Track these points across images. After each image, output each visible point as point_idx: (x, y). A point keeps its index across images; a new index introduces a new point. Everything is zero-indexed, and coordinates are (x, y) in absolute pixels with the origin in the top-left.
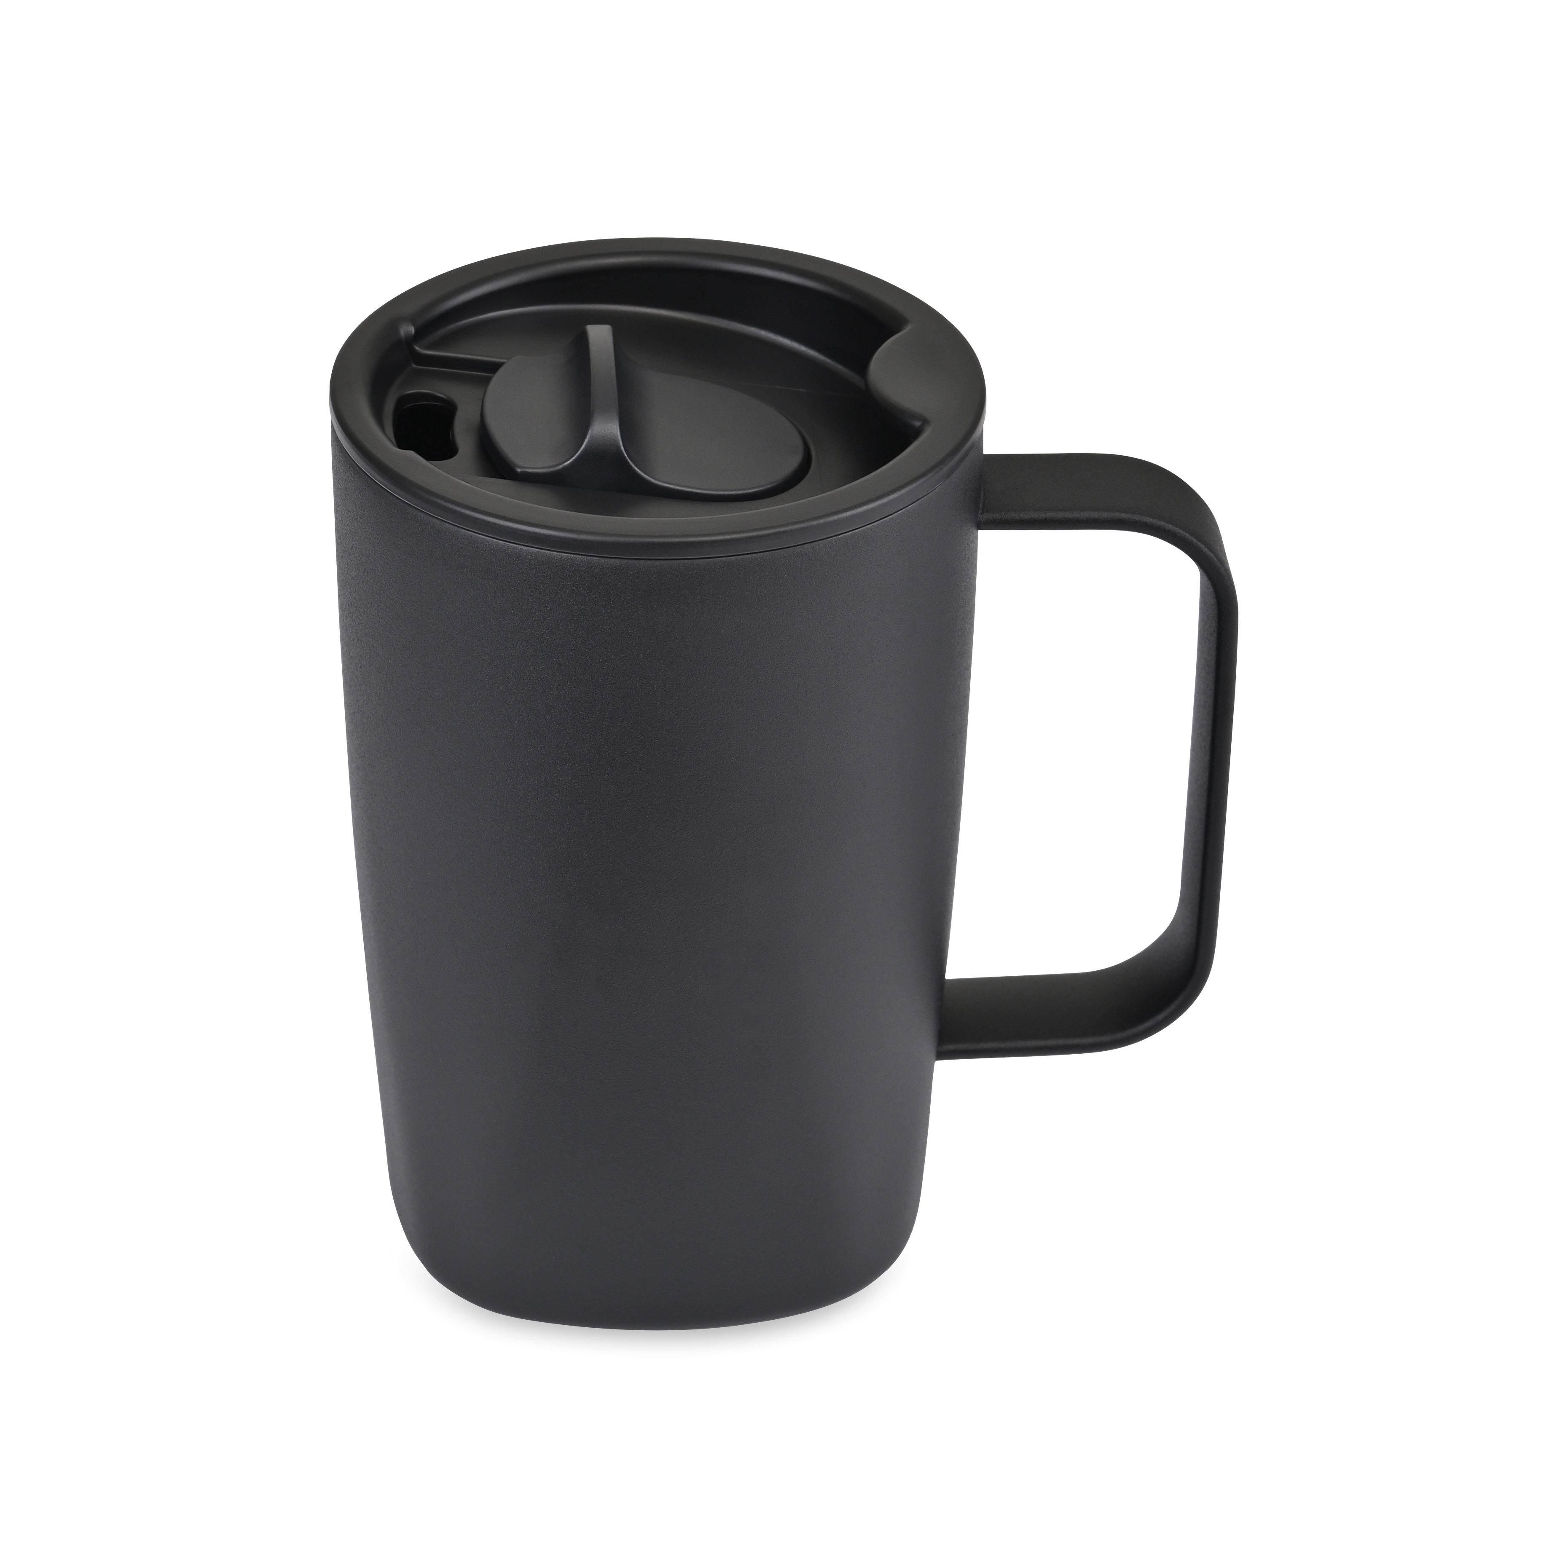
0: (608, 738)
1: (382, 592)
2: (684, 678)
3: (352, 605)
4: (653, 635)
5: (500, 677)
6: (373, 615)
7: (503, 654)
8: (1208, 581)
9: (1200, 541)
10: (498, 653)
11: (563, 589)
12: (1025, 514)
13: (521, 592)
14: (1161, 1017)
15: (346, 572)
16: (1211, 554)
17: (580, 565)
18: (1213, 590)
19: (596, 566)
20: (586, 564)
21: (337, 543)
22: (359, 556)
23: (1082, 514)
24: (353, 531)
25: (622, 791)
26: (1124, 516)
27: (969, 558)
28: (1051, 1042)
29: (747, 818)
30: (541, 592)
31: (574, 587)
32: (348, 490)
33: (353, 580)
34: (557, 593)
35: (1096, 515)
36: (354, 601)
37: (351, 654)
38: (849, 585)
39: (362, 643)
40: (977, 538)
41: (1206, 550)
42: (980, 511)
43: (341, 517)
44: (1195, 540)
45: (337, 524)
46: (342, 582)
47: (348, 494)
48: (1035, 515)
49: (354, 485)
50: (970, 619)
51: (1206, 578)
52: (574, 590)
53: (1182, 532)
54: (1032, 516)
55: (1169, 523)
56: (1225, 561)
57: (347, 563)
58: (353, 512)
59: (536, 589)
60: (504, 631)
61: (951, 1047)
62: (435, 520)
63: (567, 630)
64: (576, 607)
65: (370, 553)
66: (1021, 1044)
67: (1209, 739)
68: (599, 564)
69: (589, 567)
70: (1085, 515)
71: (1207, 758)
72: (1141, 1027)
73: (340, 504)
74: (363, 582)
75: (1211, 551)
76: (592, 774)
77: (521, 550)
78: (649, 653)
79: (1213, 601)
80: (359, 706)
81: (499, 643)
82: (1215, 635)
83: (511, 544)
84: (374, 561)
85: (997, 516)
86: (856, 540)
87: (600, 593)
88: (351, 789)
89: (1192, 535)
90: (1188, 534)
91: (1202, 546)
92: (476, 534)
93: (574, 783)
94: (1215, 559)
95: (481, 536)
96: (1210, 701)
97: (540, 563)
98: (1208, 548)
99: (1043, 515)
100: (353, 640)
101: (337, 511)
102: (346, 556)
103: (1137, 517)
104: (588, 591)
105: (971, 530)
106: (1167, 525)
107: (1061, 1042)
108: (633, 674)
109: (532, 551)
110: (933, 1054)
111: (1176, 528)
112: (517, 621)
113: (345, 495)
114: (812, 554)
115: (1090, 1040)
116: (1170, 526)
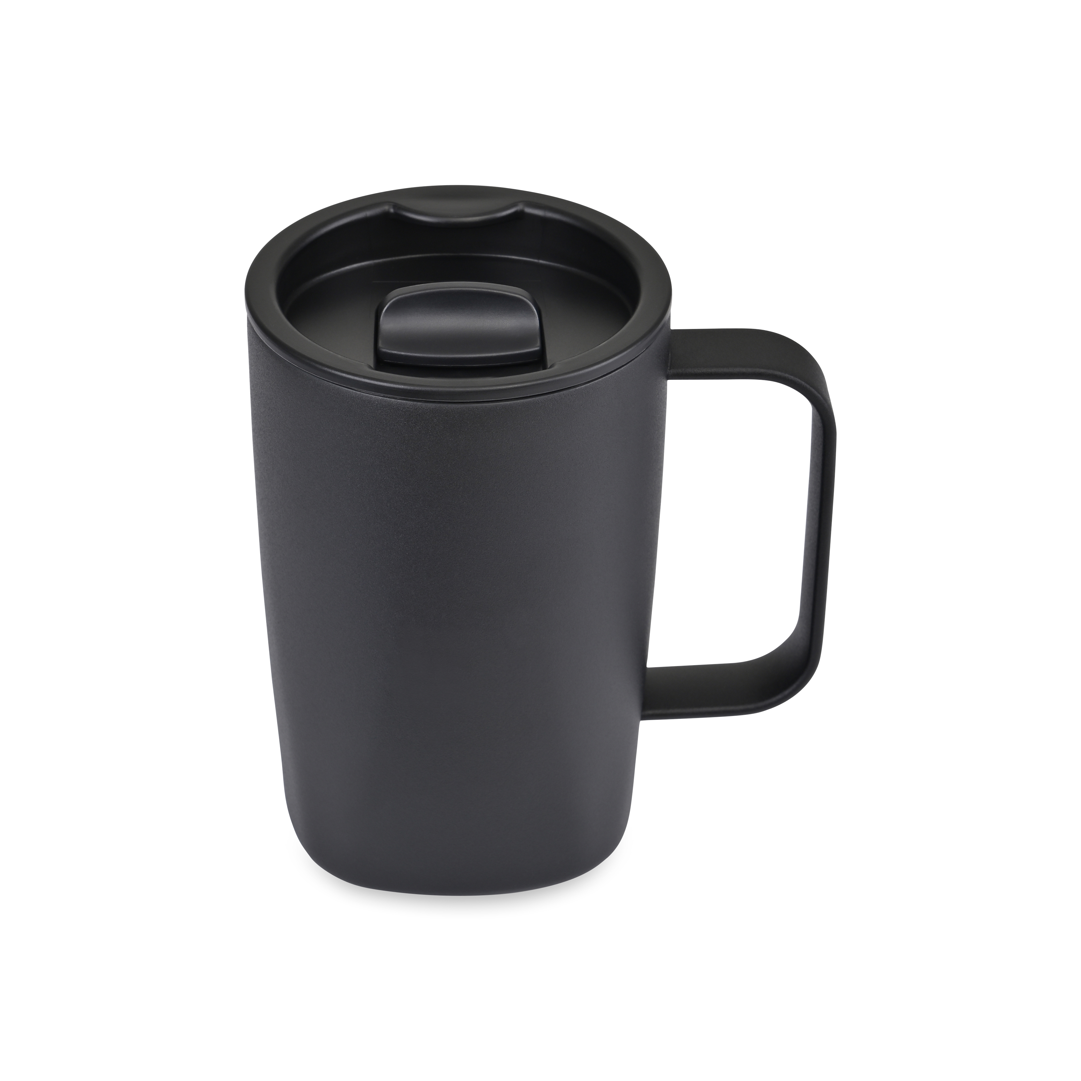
0: (428, 518)
1: (280, 423)
2: (476, 480)
3: (261, 430)
4: (457, 453)
5: (357, 478)
6: (275, 438)
7: (359, 464)
8: (817, 412)
9: (811, 387)
10: (356, 463)
11: (398, 423)
12: (698, 369)
13: (371, 425)
14: (786, 692)
15: (257, 409)
16: (819, 395)
17: (409, 408)
18: (820, 418)
19: (420, 408)
20: (413, 407)
21: (251, 390)
22: (266, 399)
23: (735, 370)
24: (262, 382)
25: (437, 552)
26: (762, 370)
27: (661, 399)
28: (716, 709)
29: (518, 569)
30: (384, 425)
31: (405, 422)
32: (258, 356)
33: (262, 414)
34: (394, 425)
35: (744, 370)
36: (263, 427)
37: (261, 461)
38: (583, 420)
39: (268, 455)
40: (666, 385)
41: (816, 392)
42: (669, 368)
43: (254, 373)
44: (808, 386)
45: (251, 377)
46: (255, 415)
47: (258, 359)
48: (704, 370)
49: (262, 353)
50: (662, 437)
51: (815, 410)
52: (405, 423)
53: (799, 381)
54: (702, 371)
55: (791, 375)
56: (828, 399)
57: (258, 403)
58: (262, 371)
59: (381, 423)
60: (360, 449)
61: (650, 712)
62: (316, 378)
63: (401, 449)
64: (407, 435)
65: (273, 398)
66: (696, 710)
67: (818, 514)
68: (422, 407)
69: (415, 409)
70: (737, 370)
71: (816, 526)
72: (774, 699)
73: (253, 364)
74: (268, 416)
75: (819, 393)
76: (417, 541)
77: (371, 398)
78: (454, 464)
79: (820, 425)
80: (265, 495)
81: (357, 457)
82: (821, 446)
83: (365, 394)
84: (276, 402)
85: (680, 371)
86: (588, 390)
87: (422, 425)
88: (261, 547)
89: (806, 383)
90: (804, 382)
91: (813, 390)
92: (342, 387)
93: (406, 547)
94: (822, 398)
95: (345, 388)
96: (818, 490)
97: (384, 406)
98: (817, 391)
99: (710, 370)
100: (262, 453)
101: (251, 369)
102: (257, 398)
103: (771, 372)
104: (414, 424)
105: (662, 381)
106: (790, 376)
107: (723, 708)
108: (443, 477)
109: (378, 399)
110: (639, 717)
111: (796, 379)
112: (369, 443)
113: (256, 359)
114: (560, 400)
115: (741, 707)
116: (792, 377)
